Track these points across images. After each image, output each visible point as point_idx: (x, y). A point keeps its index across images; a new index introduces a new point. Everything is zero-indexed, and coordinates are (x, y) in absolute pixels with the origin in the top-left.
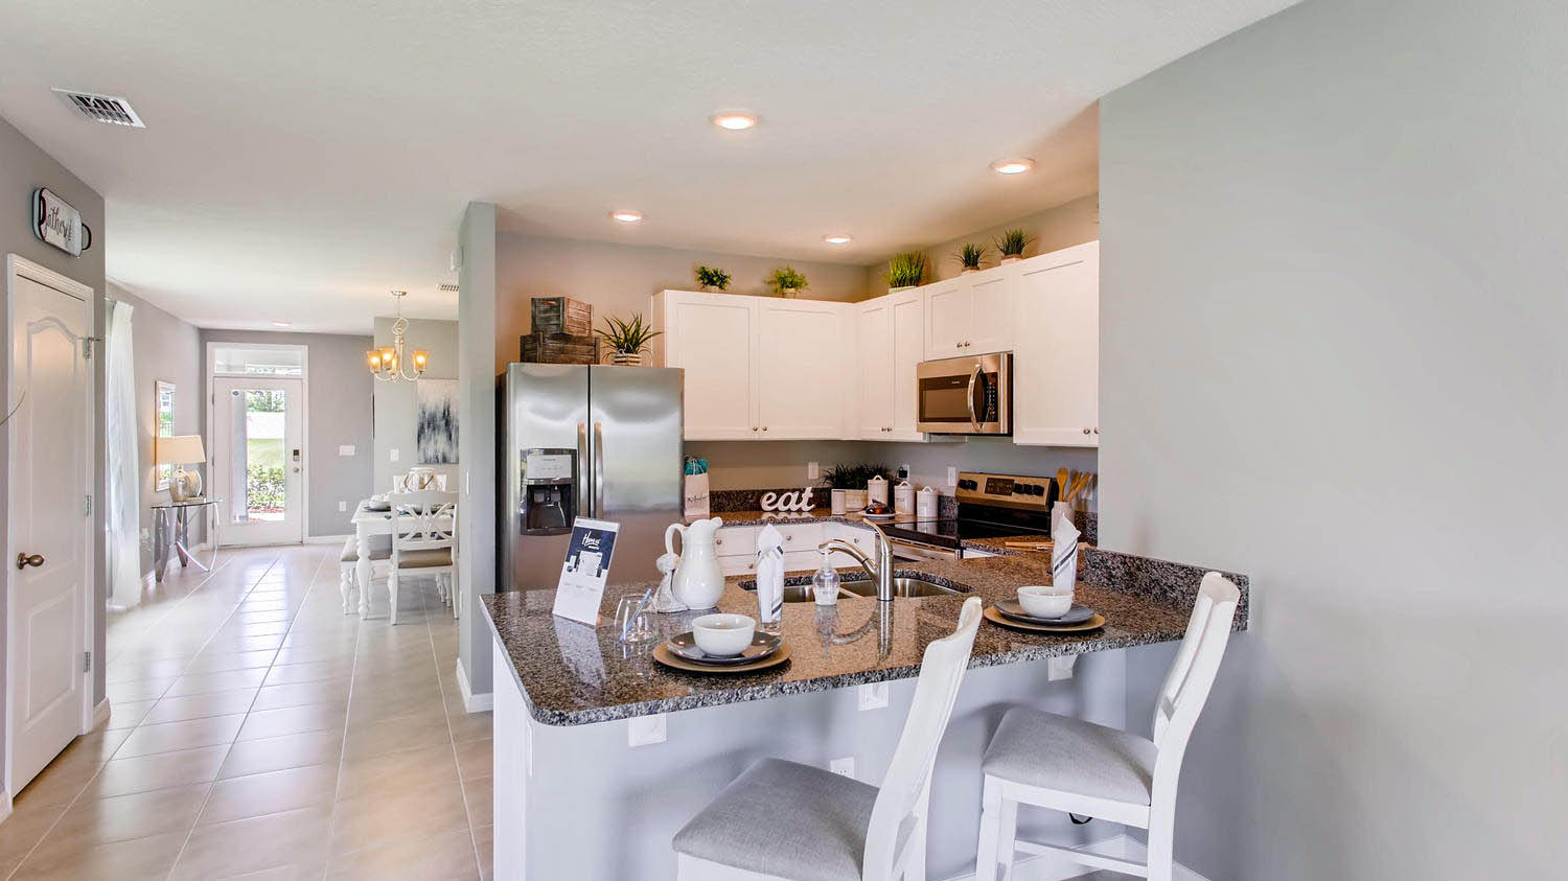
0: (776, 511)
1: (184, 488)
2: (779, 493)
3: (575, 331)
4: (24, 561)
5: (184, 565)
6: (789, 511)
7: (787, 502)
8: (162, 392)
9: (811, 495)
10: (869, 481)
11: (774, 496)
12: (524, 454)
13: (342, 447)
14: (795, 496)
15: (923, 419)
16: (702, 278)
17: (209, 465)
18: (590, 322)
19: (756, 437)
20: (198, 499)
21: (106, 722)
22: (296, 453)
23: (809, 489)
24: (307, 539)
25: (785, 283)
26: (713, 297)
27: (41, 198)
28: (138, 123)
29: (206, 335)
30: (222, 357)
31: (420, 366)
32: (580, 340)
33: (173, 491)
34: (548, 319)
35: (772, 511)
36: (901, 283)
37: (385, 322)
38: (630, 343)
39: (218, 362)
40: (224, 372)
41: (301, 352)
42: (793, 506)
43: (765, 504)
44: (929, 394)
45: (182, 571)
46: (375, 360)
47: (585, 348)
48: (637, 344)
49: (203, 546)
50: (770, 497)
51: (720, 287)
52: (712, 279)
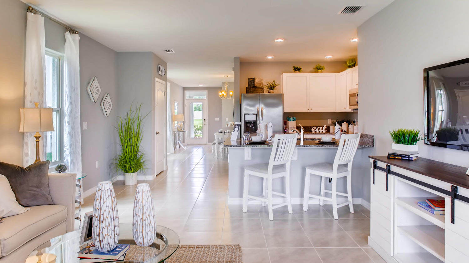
0: (316, 132)
1: (180, 128)
2: (317, 127)
3: (258, 85)
4: (157, 133)
5: (180, 147)
6: (319, 132)
7: (319, 129)
8: (175, 103)
9: (326, 128)
10: (342, 124)
11: (315, 128)
12: (245, 114)
13: (216, 118)
14: (321, 128)
15: (350, 105)
16: (294, 69)
17: (185, 121)
18: (262, 83)
19: (309, 111)
20: (183, 130)
21: (168, 168)
22: (205, 120)
23: (325, 126)
24: (207, 143)
25: (318, 69)
26: (297, 74)
27: (159, 67)
28: (174, 52)
29: (185, 89)
30: (188, 94)
31: (231, 95)
32: (259, 88)
33: (177, 128)
34: (251, 83)
35: (314, 132)
36: (349, 67)
37: (224, 83)
38: (272, 88)
39: (187, 96)
40: (188, 98)
41: (206, 92)
42: (320, 130)
43: (312, 130)
44: (351, 98)
45: (179, 149)
46: (220, 94)
47: (261, 89)
48: (274, 88)
49: (184, 144)
50: (314, 128)
51: (299, 71)
52: (297, 69)
